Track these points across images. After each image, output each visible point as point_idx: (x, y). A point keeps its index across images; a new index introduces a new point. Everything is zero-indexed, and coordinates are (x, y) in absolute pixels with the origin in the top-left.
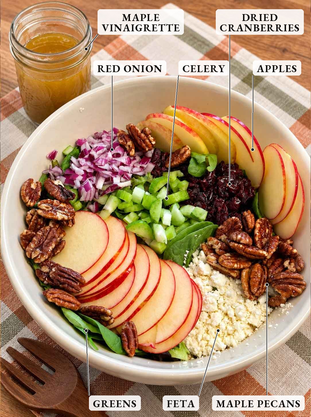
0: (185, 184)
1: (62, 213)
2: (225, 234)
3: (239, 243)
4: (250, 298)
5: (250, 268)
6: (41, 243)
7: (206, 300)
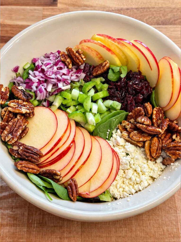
0: (106, 86)
1: (25, 108)
2: (133, 118)
3: (143, 124)
4: (151, 160)
5: (150, 140)
6: (12, 130)
7: (122, 162)
